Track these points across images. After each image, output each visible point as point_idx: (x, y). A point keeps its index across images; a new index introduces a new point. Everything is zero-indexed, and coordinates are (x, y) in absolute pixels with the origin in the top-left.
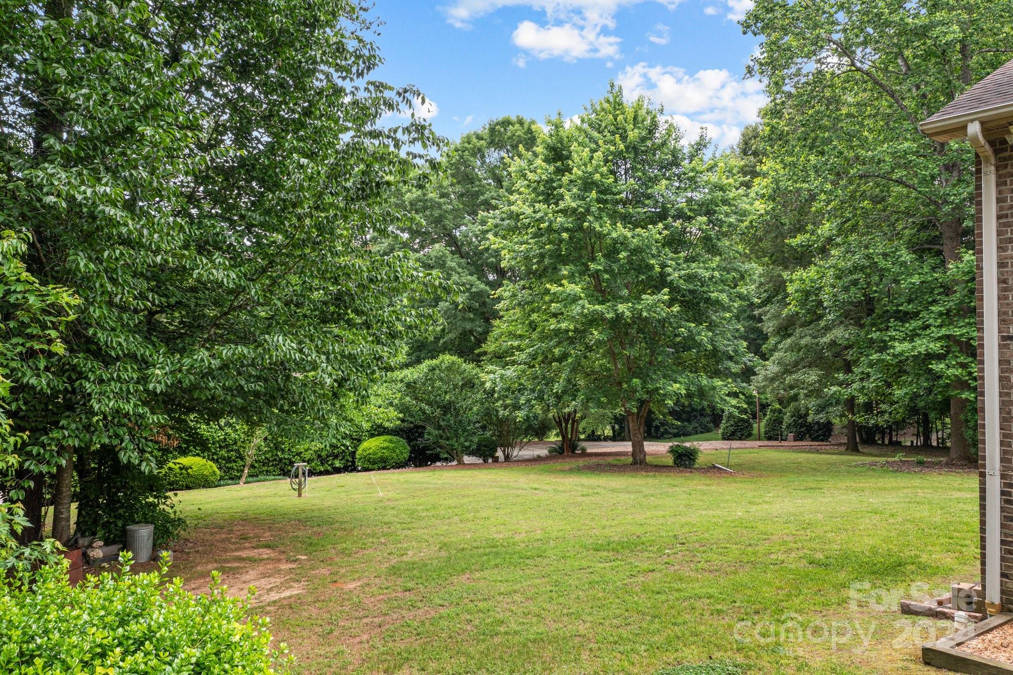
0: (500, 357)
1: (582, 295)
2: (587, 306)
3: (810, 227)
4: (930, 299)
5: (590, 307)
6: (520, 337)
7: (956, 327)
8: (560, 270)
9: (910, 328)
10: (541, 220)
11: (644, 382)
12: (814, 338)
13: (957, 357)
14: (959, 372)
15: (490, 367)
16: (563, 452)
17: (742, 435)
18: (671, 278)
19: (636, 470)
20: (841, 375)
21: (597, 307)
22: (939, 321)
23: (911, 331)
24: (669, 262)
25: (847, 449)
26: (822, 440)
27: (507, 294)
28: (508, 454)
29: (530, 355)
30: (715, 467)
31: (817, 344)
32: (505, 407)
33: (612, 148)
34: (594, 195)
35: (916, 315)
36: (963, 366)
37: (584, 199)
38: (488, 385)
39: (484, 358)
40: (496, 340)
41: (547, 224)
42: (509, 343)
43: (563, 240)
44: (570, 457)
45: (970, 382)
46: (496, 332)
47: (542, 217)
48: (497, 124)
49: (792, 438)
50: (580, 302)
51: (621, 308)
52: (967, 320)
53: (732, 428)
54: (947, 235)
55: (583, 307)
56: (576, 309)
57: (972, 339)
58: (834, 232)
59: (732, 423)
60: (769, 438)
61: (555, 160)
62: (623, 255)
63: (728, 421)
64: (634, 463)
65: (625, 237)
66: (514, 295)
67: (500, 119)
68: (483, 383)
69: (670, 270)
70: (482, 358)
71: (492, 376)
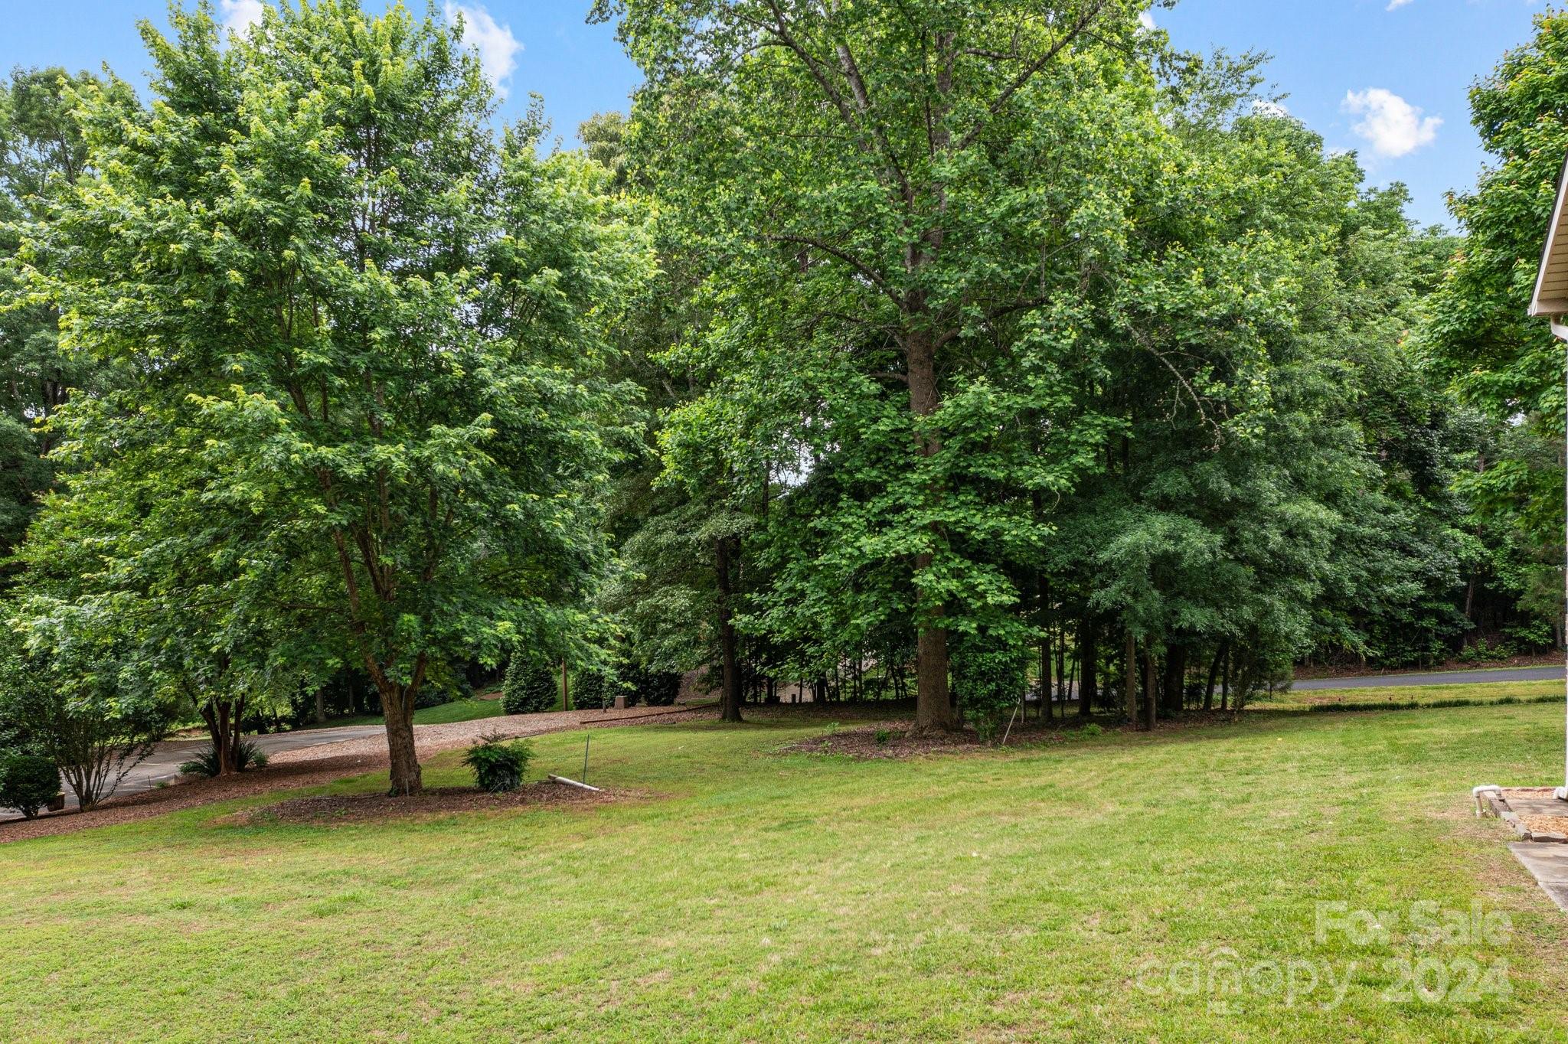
0: (60, 576)
1: (283, 421)
2: (298, 445)
3: (689, 331)
4: (901, 462)
5: (303, 450)
6: (111, 529)
7: (945, 508)
8: (223, 361)
9: (875, 510)
10: (173, 235)
11: (426, 620)
12: (681, 532)
13: (948, 559)
14: (954, 585)
15: (37, 600)
16: (218, 771)
17: (540, 703)
18: (493, 389)
19: (405, 809)
20: (755, 595)
21: (323, 450)
22: (921, 497)
23: (875, 515)
24: (482, 357)
25: (724, 718)
26: (666, 704)
27: (79, 422)
28: (89, 792)
29: (144, 564)
30: (555, 782)
31: (685, 544)
32: (83, 692)
33: (344, 92)
34: (305, 187)
35: (878, 489)
36: (958, 574)
37: (281, 198)
38: (33, 642)
39: (20, 578)
40: (51, 537)
41: (185, 246)
42: (87, 541)
43: (229, 289)
44: (235, 780)
45: (970, 600)
46: (48, 520)
47: (171, 231)
48: (34, 80)
49: (622, 703)
50: (279, 437)
51: (381, 451)
52: (962, 498)
53: (522, 693)
54: (915, 355)
55: (287, 448)
56: (271, 453)
57: (973, 528)
58: (736, 341)
59: (523, 683)
60: (581, 706)
61: (195, 108)
62: (378, 334)
63: (515, 681)
64: (398, 791)
65: (384, 295)
66: (95, 427)
67: (42, 70)
68: (22, 637)
69: (486, 373)
70: (13, 578)
71: (42, 620)
